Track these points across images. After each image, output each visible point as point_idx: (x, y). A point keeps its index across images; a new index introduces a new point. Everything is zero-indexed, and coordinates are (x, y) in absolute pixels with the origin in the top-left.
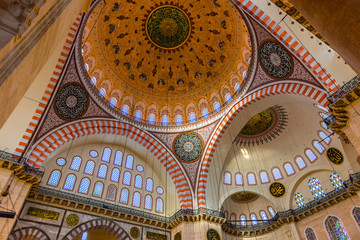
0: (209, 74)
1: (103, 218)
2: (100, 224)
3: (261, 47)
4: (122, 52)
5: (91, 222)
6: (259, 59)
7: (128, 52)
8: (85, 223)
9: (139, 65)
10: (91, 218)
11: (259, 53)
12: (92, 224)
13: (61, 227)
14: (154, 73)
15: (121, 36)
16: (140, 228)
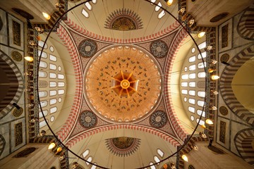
0: (118, 110)
1: (24, 81)
2: (19, 79)
3: (156, 111)
4: (106, 70)
5: (19, 71)
6: (151, 115)
7: (107, 73)
8: (16, 67)
9: (104, 80)
10: (22, 71)
11: (154, 113)
12: (17, 72)
13: (8, 46)
14: (103, 88)
15: (112, 67)
16: (23, 115)
